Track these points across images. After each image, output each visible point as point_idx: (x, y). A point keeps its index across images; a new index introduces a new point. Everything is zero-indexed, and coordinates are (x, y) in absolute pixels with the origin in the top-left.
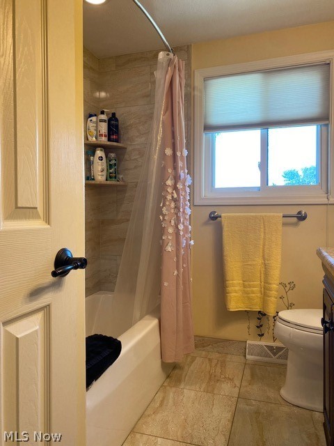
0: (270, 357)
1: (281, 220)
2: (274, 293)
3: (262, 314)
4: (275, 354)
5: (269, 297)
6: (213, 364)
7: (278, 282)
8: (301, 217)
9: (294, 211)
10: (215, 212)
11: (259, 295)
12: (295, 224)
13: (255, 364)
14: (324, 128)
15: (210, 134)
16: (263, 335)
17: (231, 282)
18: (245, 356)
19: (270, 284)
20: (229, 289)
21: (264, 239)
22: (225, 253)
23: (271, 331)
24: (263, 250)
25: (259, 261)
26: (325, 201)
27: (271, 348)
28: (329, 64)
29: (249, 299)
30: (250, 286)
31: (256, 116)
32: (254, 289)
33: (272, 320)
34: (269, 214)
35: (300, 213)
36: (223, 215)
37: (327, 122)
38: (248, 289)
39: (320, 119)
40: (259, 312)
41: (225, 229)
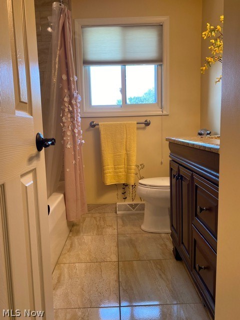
0: (131, 210)
1: (136, 126)
2: (133, 171)
3: (125, 185)
4: (134, 208)
5: (130, 173)
6: (98, 220)
7: (135, 164)
8: (147, 124)
9: (143, 120)
10: (93, 122)
11: (124, 173)
12: (144, 128)
13: (122, 216)
14: (159, 67)
15: (87, 67)
16: (126, 198)
17: (107, 167)
18: (116, 213)
19: (131, 166)
20: (106, 171)
21: (126, 138)
22: (103, 149)
23: (131, 195)
24: (126, 145)
25: (124, 152)
26: (160, 113)
27: (131, 205)
28: (162, 25)
29: (118, 176)
30: (118, 168)
31: (118, 56)
32: (121, 170)
33: (131, 188)
34: (130, 122)
35: (146, 121)
36: (100, 123)
37: (161, 63)
38: (118, 170)
39: (158, 61)
40: (124, 184)
41: (102, 133)
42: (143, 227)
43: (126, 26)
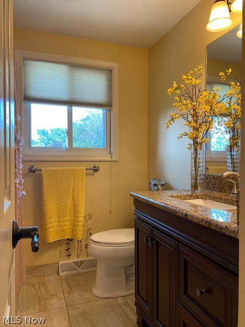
0: (77, 269)
1: (85, 172)
2: (81, 224)
3: (71, 240)
4: (79, 267)
5: (77, 227)
6: (37, 288)
7: (83, 215)
8: (96, 170)
9: (91, 166)
10: (33, 166)
11: (69, 227)
12: (92, 174)
13: (67, 278)
14: (108, 112)
15: (27, 104)
16: (70, 255)
17: (49, 220)
18: (58, 274)
19: (78, 217)
20: (48, 226)
21: (74, 186)
22: (44, 199)
23: (76, 251)
24: (73, 194)
25: (71, 201)
26: (109, 159)
27: (76, 263)
28: (111, 70)
29: (63, 230)
30: (64, 221)
32: (66, 223)
33: (76, 242)
34: (78, 168)
35: (95, 167)
36: (42, 169)
37: (110, 108)
38: (62, 224)
39: (106, 105)
40: (68, 239)
41: (45, 179)
42: (95, 292)
43: (74, 66)
